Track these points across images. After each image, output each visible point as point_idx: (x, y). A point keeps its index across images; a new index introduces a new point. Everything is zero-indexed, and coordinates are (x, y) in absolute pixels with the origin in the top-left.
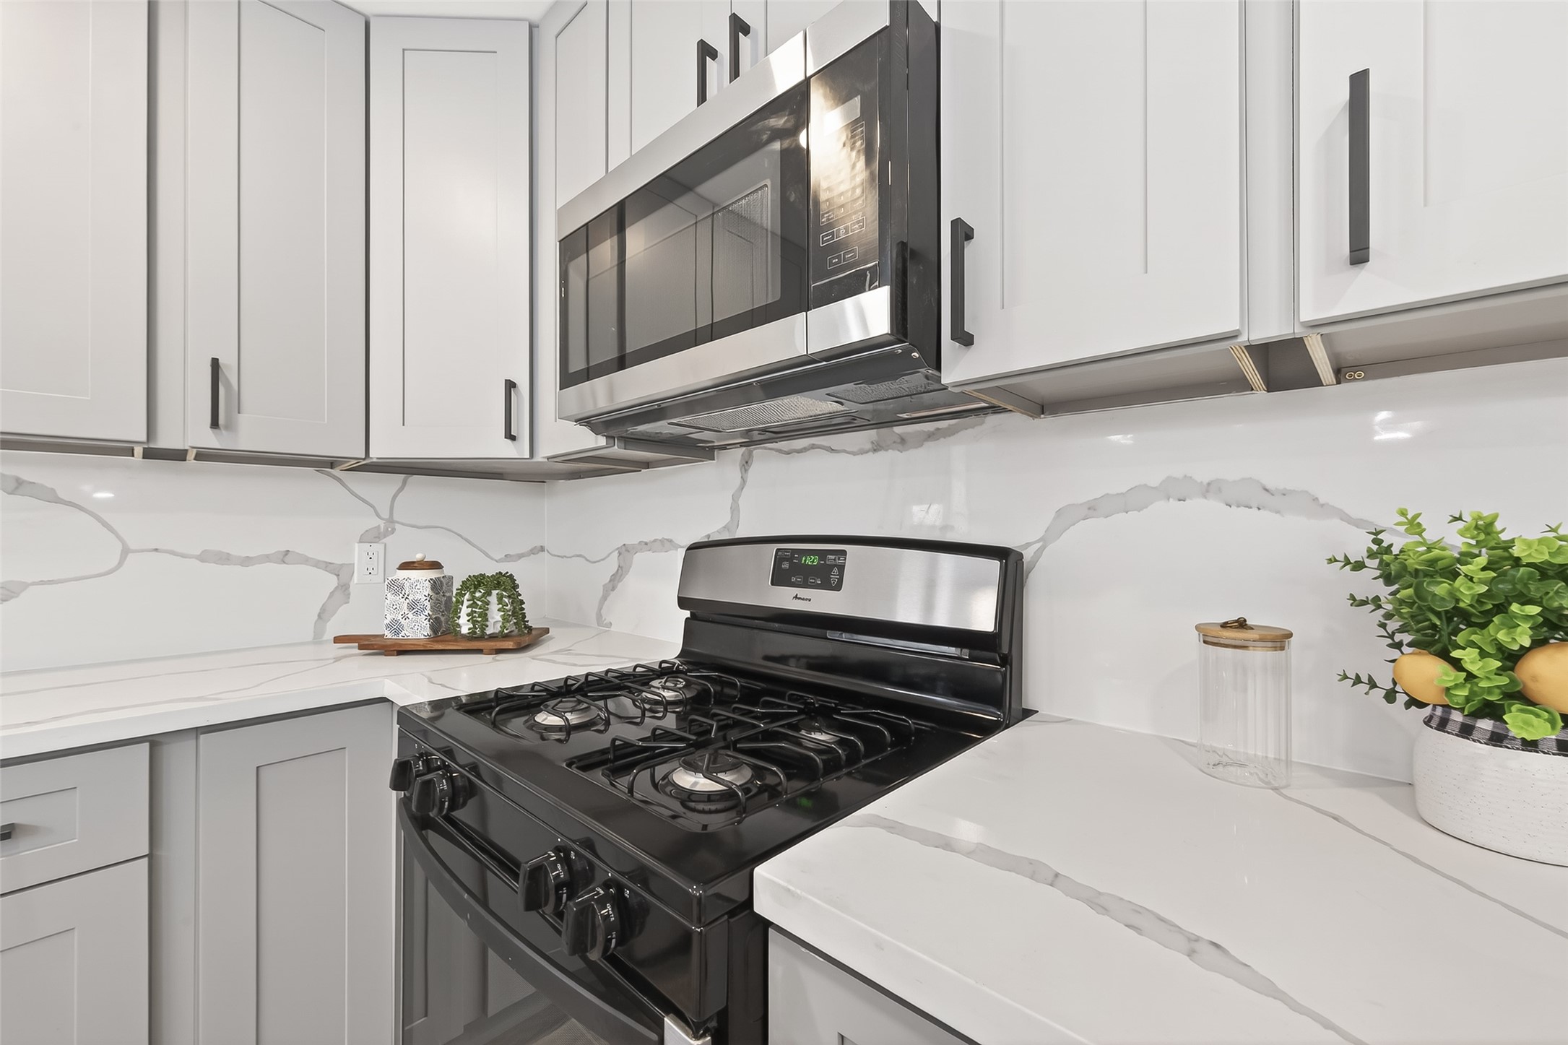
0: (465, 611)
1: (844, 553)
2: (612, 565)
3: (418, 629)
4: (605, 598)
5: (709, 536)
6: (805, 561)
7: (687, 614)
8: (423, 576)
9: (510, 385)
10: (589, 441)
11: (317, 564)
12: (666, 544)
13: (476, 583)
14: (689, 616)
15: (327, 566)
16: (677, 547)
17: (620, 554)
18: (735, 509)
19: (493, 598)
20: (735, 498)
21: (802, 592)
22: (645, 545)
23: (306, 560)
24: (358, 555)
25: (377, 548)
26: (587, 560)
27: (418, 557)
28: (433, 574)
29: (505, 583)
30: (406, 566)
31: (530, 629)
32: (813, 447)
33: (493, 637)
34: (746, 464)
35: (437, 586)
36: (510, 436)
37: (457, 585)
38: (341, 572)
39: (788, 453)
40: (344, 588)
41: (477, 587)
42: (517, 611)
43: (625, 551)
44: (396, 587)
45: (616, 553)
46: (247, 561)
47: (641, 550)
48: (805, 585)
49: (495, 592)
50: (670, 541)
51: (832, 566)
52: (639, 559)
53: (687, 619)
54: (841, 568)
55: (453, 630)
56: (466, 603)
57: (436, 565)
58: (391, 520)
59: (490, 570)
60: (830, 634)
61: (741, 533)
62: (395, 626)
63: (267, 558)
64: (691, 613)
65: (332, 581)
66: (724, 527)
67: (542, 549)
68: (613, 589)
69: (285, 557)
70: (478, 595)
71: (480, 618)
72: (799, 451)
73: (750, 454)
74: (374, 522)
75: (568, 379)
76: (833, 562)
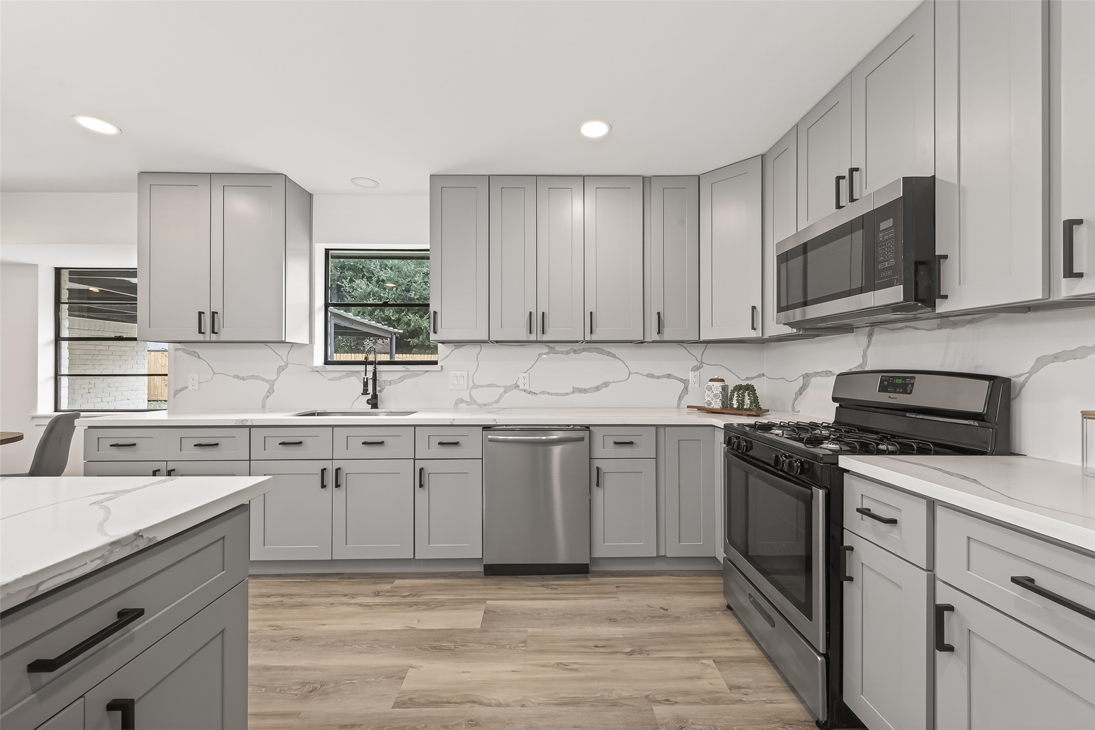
0: (735, 398)
1: (914, 378)
2: (800, 382)
3: (717, 405)
4: (796, 399)
5: (851, 370)
6: (896, 381)
7: (837, 405)
8: (718, 384)
9: (754, 308)
10: (788, 330)
11: (678, 379)
12: (828, 373)
13: (738, 388)
14: (838, 406)
15: (681, 380)
16: (834, 375)
17: (804, 378)
18: (864, 357)
19: (746, 394)
20: (865, 352)
21: (892, 395)
22: (817, 374)
23: (675, 378)
24: (691, 376)
25: (697, 373)
26: (787, 380)
27: (716, 377)
28: (721, 384)
29: (750, 389)
30: (712, 380)
31: (761, 408)
32: (907, 327)
33: (746, 410)
34: (870, 335)
35: (724, 388)
36: (753, 328)
37: (731, 388)
38: (685, 382)
39: (892, 330)
40: (686, 388)
41: (740, 390)
42: (755, 400)
43: (807, 377)
44: (710, 389)
45: (802, 377)
46: (658, 377)
47: (815, 376)
48: (895, 392)
49: (746, 392)
50: (831, 372)
51: (909, 384)
52: (814, 380)
53: (837, 407)
54: (913, 384)
55: (732, 407)
56: (735, 395)
57: (722, 380)
58: (702, 363)
59: (744, 383)
60: (908, 415)
61: (867, 369)
62: (709, 403)
63: (664, 376)
64: (840, 405)
65: (682, 386)
66: (859, 365)
67: (763, 375)
68: (800, 394)
69: (669, 376)
70: (740, 392)
71: (741, 402)
72: (898, 329)
73: (873, 330)
74: (696, 363)
75: (780, 309)
76: (909, 382)
